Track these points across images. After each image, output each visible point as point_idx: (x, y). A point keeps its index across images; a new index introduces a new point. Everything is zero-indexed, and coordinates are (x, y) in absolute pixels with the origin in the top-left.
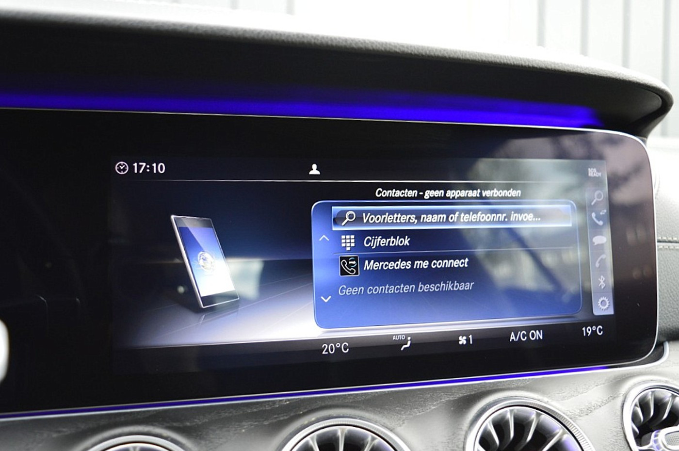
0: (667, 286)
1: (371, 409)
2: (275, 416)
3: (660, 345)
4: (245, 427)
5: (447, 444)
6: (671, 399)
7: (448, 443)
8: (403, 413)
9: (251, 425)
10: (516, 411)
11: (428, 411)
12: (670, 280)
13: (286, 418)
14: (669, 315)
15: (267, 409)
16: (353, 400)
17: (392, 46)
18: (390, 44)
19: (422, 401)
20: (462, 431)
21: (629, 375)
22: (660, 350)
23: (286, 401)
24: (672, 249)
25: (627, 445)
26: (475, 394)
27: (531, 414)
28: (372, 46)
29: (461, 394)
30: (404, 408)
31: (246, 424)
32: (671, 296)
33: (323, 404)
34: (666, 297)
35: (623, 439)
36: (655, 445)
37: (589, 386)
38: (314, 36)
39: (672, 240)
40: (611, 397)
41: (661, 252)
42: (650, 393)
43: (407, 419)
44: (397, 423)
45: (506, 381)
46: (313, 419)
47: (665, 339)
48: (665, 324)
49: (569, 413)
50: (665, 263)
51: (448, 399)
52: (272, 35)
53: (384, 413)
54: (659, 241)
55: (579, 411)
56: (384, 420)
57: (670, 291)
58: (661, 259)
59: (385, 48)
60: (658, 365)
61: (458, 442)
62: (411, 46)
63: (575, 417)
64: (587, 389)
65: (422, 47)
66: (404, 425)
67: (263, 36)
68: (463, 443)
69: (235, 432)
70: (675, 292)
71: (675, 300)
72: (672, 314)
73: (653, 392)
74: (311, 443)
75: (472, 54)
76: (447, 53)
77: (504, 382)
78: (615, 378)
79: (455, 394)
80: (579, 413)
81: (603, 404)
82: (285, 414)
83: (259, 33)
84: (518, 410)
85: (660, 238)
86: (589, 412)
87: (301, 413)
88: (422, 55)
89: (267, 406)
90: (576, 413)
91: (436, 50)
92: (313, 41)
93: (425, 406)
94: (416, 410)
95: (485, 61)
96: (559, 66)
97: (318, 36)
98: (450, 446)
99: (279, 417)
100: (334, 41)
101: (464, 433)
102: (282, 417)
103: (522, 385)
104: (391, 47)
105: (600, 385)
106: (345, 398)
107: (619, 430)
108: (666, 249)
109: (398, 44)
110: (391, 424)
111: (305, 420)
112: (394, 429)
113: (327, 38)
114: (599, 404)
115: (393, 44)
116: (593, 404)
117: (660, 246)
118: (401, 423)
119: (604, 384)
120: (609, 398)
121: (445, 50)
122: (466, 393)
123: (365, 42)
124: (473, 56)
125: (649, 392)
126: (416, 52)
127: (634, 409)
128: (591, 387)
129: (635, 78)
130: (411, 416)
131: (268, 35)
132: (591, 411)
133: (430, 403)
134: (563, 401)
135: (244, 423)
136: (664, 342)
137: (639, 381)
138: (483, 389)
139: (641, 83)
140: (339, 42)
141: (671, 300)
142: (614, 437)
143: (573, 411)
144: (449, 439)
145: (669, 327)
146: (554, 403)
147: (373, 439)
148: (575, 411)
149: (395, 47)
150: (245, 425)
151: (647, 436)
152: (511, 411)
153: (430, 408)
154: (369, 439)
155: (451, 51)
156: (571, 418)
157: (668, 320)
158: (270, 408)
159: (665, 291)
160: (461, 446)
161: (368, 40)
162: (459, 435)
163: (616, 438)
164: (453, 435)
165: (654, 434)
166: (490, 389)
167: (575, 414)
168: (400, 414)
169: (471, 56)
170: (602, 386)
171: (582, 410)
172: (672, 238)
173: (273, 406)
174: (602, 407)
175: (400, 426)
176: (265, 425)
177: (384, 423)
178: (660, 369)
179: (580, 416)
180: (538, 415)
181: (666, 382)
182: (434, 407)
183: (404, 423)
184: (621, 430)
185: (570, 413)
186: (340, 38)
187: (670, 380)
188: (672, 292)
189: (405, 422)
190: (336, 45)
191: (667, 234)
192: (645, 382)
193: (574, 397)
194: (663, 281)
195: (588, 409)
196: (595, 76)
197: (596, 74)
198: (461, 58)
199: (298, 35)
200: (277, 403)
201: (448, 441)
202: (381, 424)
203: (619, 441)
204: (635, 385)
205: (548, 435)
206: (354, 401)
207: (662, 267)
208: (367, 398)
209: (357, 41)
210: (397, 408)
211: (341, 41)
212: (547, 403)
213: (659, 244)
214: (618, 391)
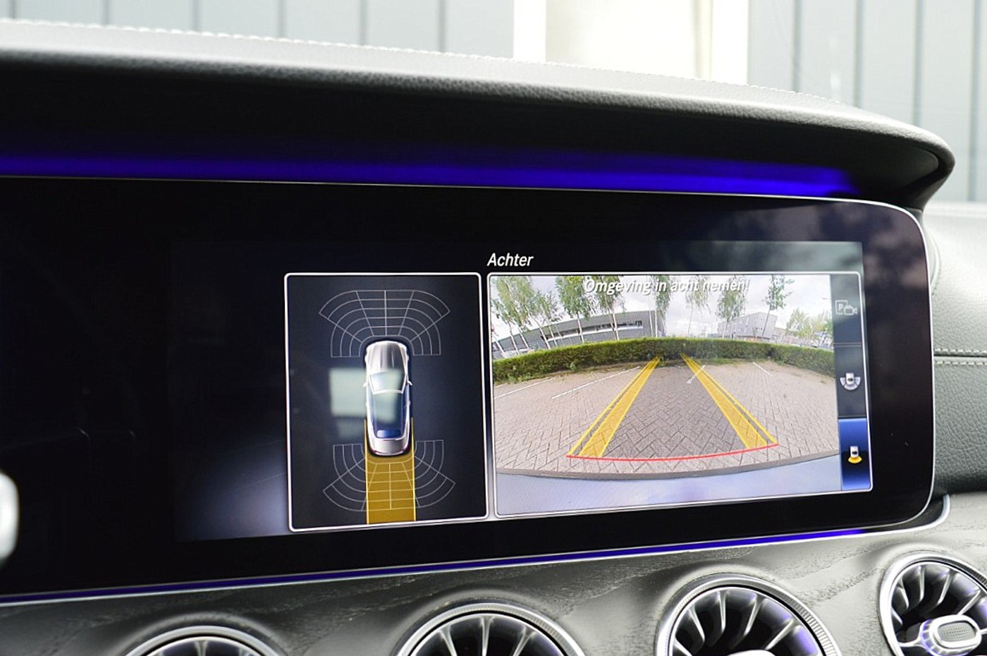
0: (949, 417)
1: (527, 589)
2: (395, 599)
3: (938, 500)
4: (353, 614)
5: (631, 638)
6: (949, 575)
7: (633, 637)
8: (571, 595)
9: (362, 611)
10: (728, 593)
11: (606, 593)
12: (953, 409)
13: (409, 602)
14: (950, 457)
15: (385, 588)
16: (504, 577)
17: (552, 92)
18: (548, 90)
19: (598, 579)
20: (653, 620)
21: (891, 543)
22: (937, 506)
23: (410, 579)
24: (956, 365)
25: (884, 641)
26: (672, 569)
27: (750, 597)
28: (523, 93)
29: (654, 568)
30: (572, 588)
31: (355, 610)
32: (953, 431)
33: (461, 583)
34: (946, 433)
35: (880, 633)
36: (924, 641)
37: (834, 558)
38: (443, 79)
39: (956, 353)
40: (864, 573)
41: (940, 369)
42: (920, 568)
43: (578, 605)
44: (563, 609)
45: (718, 551)
46: (447, 604)
47: (946, 492)
48: (946, 470)
49: (803, 596)
50: (946, 384)
51: (634, 576)
52: (384, 79)
53: (545, 596)
54: (937, 355)
55: (817, 593)
56: (545, 606)
57: (952, 425)
58: (940, 379)
59: (541, 95)
60: (932, 529)
61: (646, 636)
62: (578, 92)
63: (811, 602)
64: (831, 562)
65: (594, 92)
66: (572, 612)
67: (373, 81)
68: (653, 638)
69: (339, 621)
70: (959, 426)
71: (960, 436)
72: (955, 456)
73: (922, 566)
74: (443, 636)
75: (663, 102)
76: (629, 101)
77: (714, 551)
78: (872, 546)
79: (646, 569)
80: (818, 596)
81: (852, 584)
82: (409, 597)
83: (366, 77)
84: (731, 591)
85: (939, 350)
86: (831, 594)
87: (431, 595)
88: (594, 104)
89: (384, 585)
90: (814, 597)
91: (613, 96)
92: (441, 86)
93: (604, 586)
94: (589, 591)
95: (682, 111)
96: (786, 117)
97: (448, 80)
98: (635, 641)
99: (400, 601)
100: (471, 86)
101: (655, 623)
102: (403, 600)
103: (740, 556)
104: (550, 93)
105: (851, 555)
106: (492, 574)
107: (872, 619)
108: (948, 365)
109: (559, 89)
110: (554, 611)
111: (435, 606)
112: (558, 618)
113: (461, 82)
114: (847, 583)
115: (552, 90)
116: (837, 584)
117: (939, 360)
118: (569, 609)
119: (855, 555)
120: (861, 575)
121: (625, 97)
122: (659, 567)
123: (513, 88)
124: (666, 104)
125: (918, 567)
126: (585, 100)
127: (895, 590)
128: (836, 560)
129: (897, 130)
130: (583, 600)
131: (378, 79)
132: (835, 594)
133: (609, 582)
134: (796, 579)
135: (351, 609)
136: (945, 494)
137: (905, 552)
138: (685, 563)
139: (906, 137)
140: (477, 87)
141: (954, 437)
142: (866, 630)
143: (809, 594)
144: (634, 632)
145: (950, 474)
146: (782, 582)
147: (529, 631)
148: (812, 593)
149: (556, 93)
150: (352, 612)
151: (913, 628)
152: (722, 593)
153: (609, 589)
154: (524, 631)
155: (634, 97)
156: (805, 604)
157: (950, 465)
158: (388, 588)
159: (946, 424)
160: (651, 641)
161: (518, 84)
162: (648, 626)
163: (869, 631)
164: (640, 626)
165: (923, 624)
166: (694, 562)
167: (811, 598)
168: (568, 597)
169: (663, 105)
170: (852, 557)
171: (822, 592)
172: (957, 350)
173: (393, 585)
174: (851, 587)
175: (567, 613)
176: (381, 612)
177: (545, 610)
178: (935, 535)
179: (819, 600)
180: (760, 599)
181: (943, 552)
182: (615, 588)
183: (572, 610)
184: (877, 620)
185: (805, 597)
186: (478, 82)
187: (948, 550)
188: (955, 426)
189: (574, 607)
190: (473, 92)
191: (950, 344)
192: (911, 552)
193: (811, 574)
194: (942, 410)
195: (830, 591)
196: (839, 129)
197: (840, 126)
198: (649, 106)
199: (420, 80)
200: (399, 581)
201: (634, 634)
202: (540, 612)
203: (872, 635)
204: (899, 557)
205: (775, 626)
206: (505, 579)
207: (942, 390)
208: (522, 574)
209: (502, 85)
210: (564, 589)
211: (480, 86)
212: (773, 582)
213: (937, 358)
214: (874, 566)
